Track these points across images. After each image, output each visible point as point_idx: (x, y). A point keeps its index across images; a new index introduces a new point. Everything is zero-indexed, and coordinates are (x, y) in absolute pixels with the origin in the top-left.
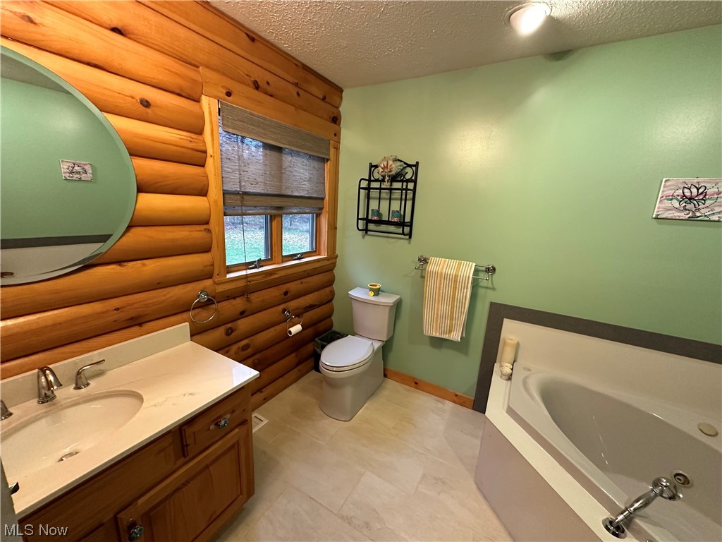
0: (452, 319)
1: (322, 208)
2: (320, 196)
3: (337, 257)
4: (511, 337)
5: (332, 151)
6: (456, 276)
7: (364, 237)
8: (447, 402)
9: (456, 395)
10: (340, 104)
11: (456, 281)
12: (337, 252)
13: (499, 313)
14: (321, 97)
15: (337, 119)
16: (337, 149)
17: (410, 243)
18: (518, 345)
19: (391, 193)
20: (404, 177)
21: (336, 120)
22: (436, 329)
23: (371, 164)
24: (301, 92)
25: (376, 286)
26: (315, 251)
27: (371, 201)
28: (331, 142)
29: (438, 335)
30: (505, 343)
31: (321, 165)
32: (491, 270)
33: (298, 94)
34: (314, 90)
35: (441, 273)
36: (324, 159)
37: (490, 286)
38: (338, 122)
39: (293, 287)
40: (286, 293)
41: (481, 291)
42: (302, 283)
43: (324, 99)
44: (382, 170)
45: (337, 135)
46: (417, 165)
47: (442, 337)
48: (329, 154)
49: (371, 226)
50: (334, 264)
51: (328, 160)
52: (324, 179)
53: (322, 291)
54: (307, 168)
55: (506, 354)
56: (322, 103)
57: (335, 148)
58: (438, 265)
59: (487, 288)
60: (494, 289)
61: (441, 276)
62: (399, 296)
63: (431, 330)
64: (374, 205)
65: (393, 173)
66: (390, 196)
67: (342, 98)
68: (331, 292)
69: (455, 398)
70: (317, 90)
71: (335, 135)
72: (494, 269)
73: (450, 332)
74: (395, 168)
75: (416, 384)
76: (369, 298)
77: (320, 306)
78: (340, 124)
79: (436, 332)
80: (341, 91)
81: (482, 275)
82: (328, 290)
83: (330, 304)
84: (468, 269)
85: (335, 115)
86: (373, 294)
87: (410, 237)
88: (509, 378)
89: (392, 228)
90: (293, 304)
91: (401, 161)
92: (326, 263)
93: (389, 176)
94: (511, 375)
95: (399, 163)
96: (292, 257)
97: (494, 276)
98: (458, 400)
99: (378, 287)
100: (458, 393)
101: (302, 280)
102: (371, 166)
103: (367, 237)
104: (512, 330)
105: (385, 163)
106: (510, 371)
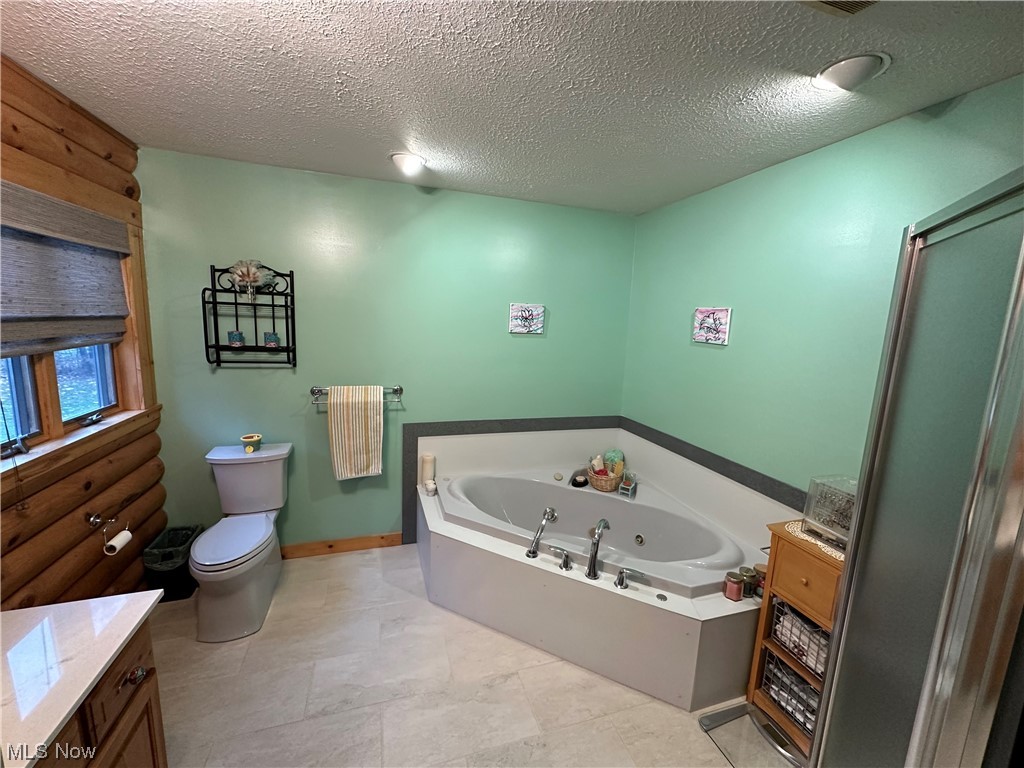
0: (367, 453)
1: (123, 333)
2: (120, 313)
3: (160, 408)
4: (428, 454)
5: (132, 241)
6: (366, 403)
7: (214, 371)
8: (374, 550)
9: (382, 538)
10: (135, 167)
11: (366, 409)
12: (159, 401)
13: (413, 433)
14: (104, 154)
15: (134, 192)
16: (139, 237)
17: (294, 373)
18: (435, 459)
19: (255, 310)
20: (274, 288)
21: (132, 192)
22: (351, 470)
23: (212, 267)
24: (73, 147)
25: (252, 437)
26: (116, 406)
27: (221, 320)
28: (129, 226)
29: (354, 476)
30: (423, 461)
31: (114, 262)
32: (398, 392)
33: (69, 150)
34: (91, 142)
35: (348, 403)
36: (117, 253)
37: (400, 407)
38: (135, 195)
39: (96, 472)
40: (88, 486)
41: (392, 415)
42: (111, 462)
43: (108, 157)
44: (238, 279)
45: (136, 215)
46: (291, 275)
47: (360, 475)
48: (128, 247)
49: (225, 355)
50: (158, 421)
51: (126, 255)
52: (123, 286)
53: (142, 469)
54: (93, 269)
55: (425, 473)
56: (105, 164)
57: (136, 236)
58: (342, 395)
59: (397, 410)
60: (404, 410)
61: (348, 406)
62: (290, 445)
63: (345, 473)
64: (226, 326)
65: (260, 283)
66: (255, 313)
67: (137, 159)
68: (159, 466)
69: (383, 542)
70: (96, 142)
71: (134, 215)
72: (401, 390)
73: (368, 467)
74: (262, 278)
75: (331, 547)
76: (248, 456)
77: (142, 494)
78: (138, 197)
79: (351, 473)
80: (136, 148)
81: (389, 397)
82: (151, 464)
83: (157, 486)
84: (376, 394)
85: (130, 184)
86: (252, 449)
87: (295, 365)
88: (436, 492)
89: (264, 356)
90: (101, 501)
91: (270, 269)
92: (145, 421)
93: (252, 287)
94: (436, 490)
95: (266, 272)
96: (81, 422)
97: (402, 396)
98: (386, 541)
99: (256, 438)
100: (383, 535)
101: (111, 457)
102: (213, 270)
103: (219, 371)
104: (427, 447)
105: (245, 270)
106: (434, 486)
